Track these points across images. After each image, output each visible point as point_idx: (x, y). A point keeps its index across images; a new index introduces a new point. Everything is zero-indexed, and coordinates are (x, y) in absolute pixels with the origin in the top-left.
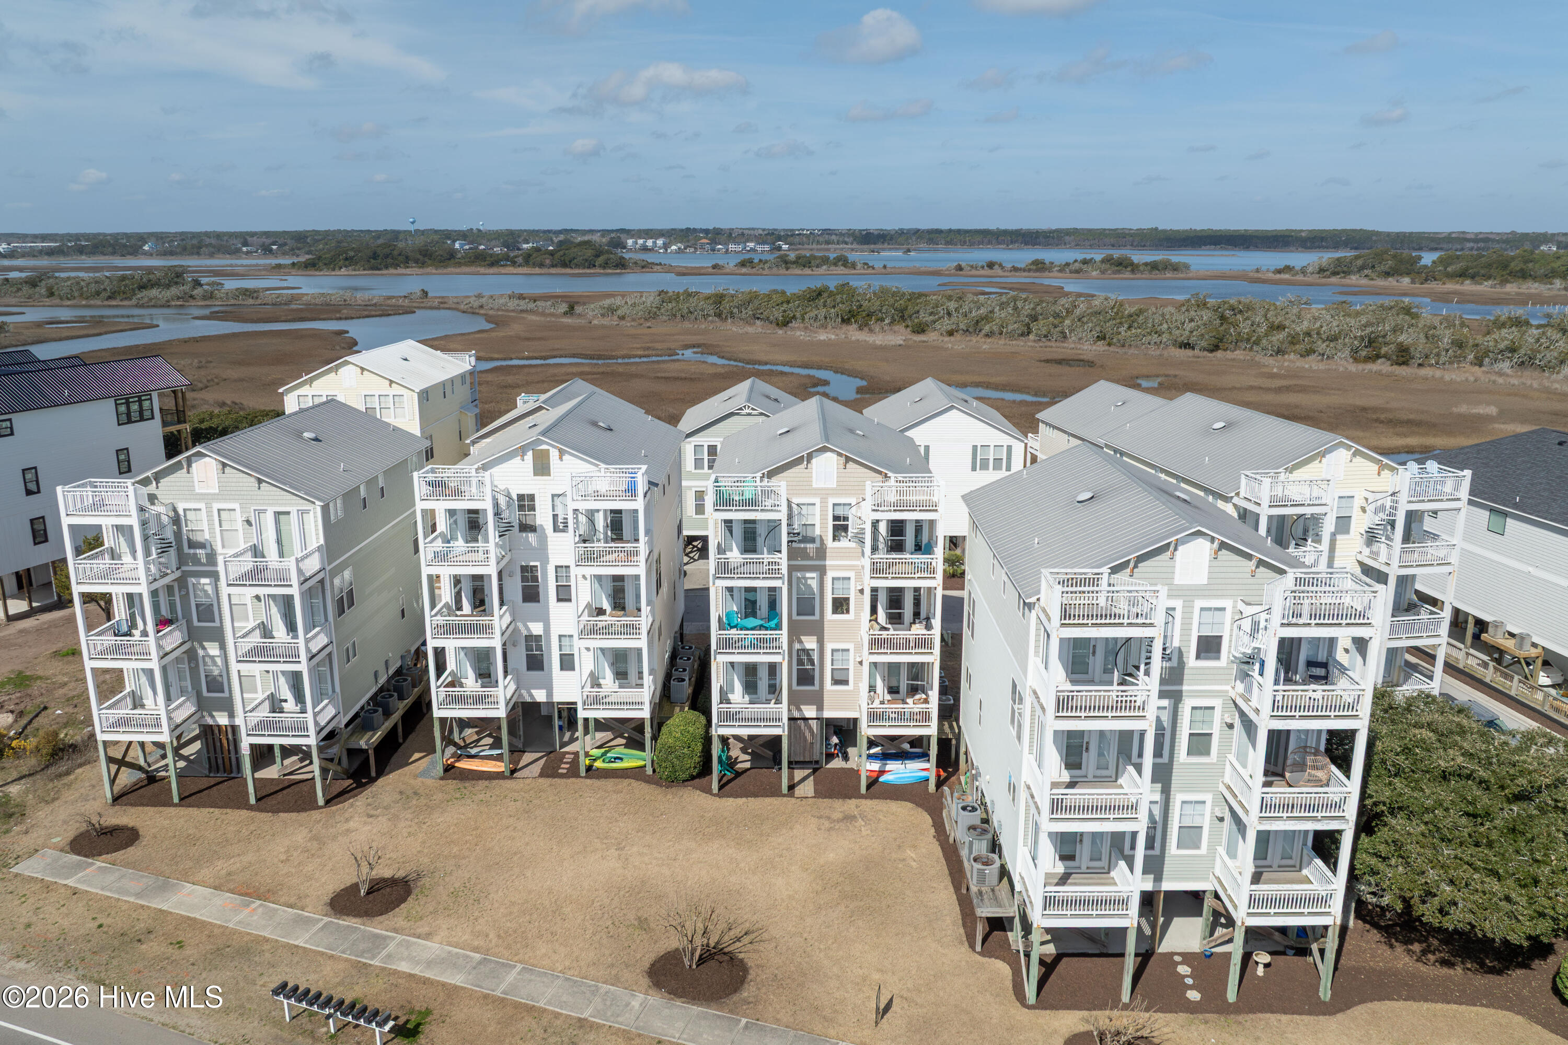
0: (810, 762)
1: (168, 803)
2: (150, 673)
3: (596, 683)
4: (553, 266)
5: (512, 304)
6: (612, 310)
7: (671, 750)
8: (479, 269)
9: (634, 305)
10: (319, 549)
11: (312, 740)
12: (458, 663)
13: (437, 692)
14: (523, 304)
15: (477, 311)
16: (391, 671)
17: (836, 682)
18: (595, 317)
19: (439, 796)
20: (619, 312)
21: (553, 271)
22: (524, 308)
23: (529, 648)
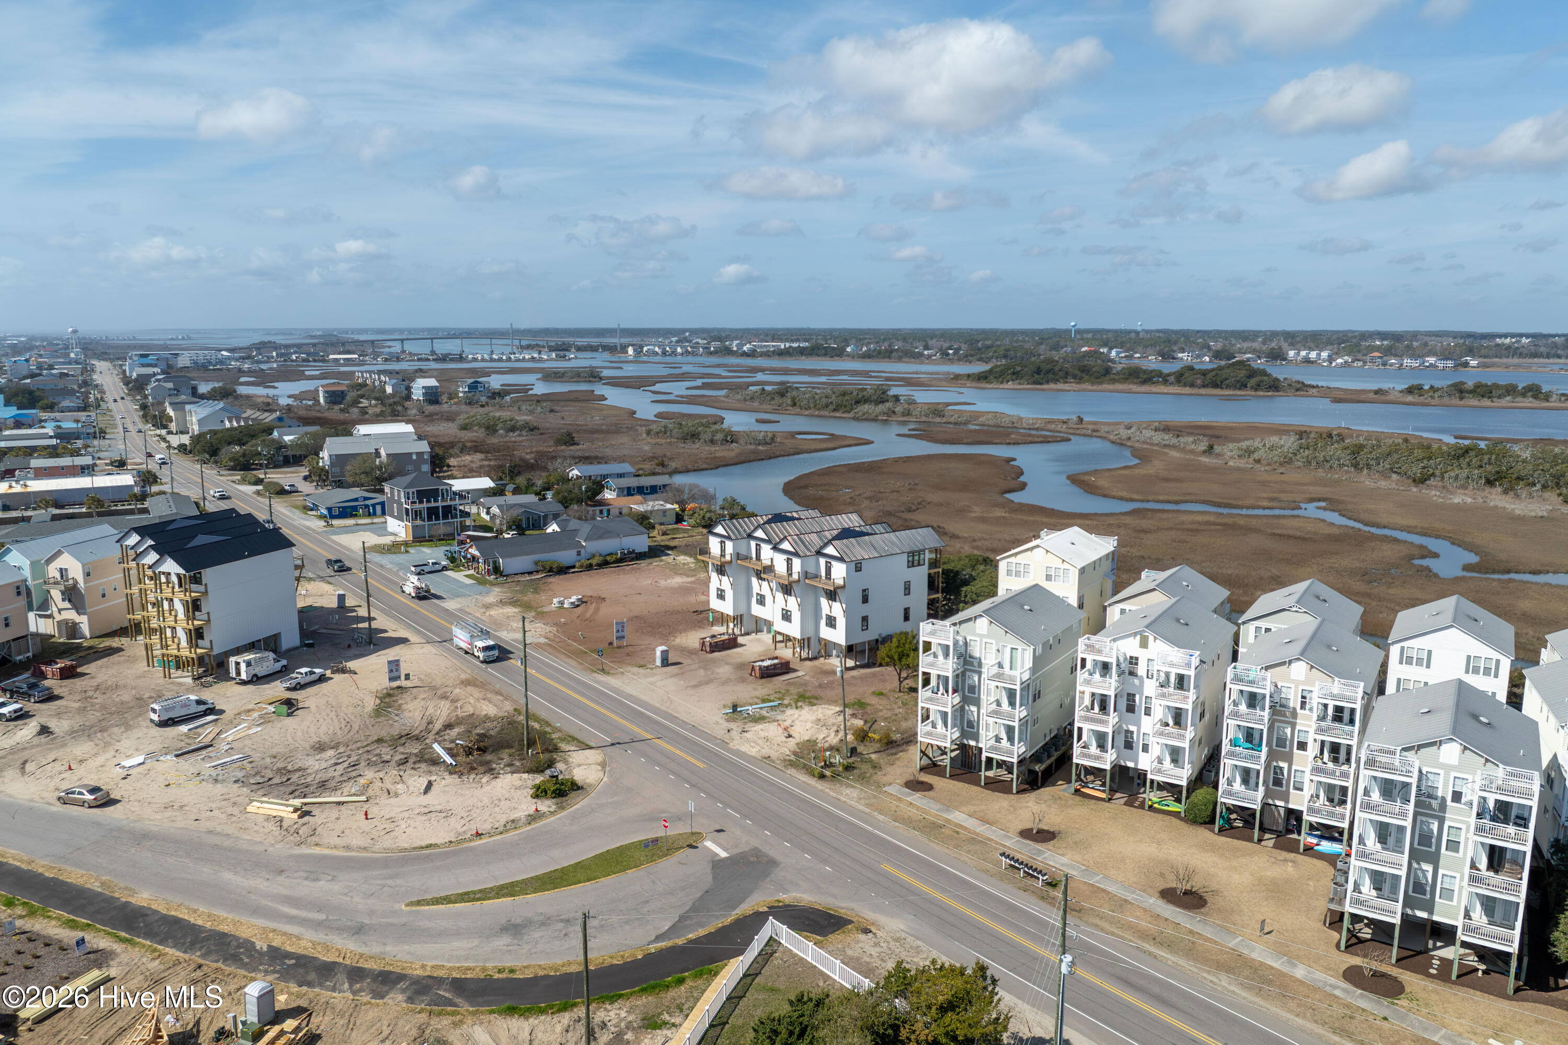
0: (1276, 831)
1: (945, 777)
2: (946, 714)
3: (1160, 761)
4: (1204, 386)
5: (1158, 437)
6: (1249, 452)
7: (1195, 805)
8: (1131, 386)
9: (1272, 448)
10: (1030, 669)
11: (1015, 760)
12: (1089, 737)
13: (1077, 750)
14: (1168, 438)
15: (1125, 442)
16: (1052, 735)
17: (1296, 788)
18: (1231, 457)
19: (1071, 802)
20: (1256, 456)
21: (1203, 391)
22: (1167, 443)
23: (1126, 737)
